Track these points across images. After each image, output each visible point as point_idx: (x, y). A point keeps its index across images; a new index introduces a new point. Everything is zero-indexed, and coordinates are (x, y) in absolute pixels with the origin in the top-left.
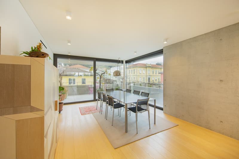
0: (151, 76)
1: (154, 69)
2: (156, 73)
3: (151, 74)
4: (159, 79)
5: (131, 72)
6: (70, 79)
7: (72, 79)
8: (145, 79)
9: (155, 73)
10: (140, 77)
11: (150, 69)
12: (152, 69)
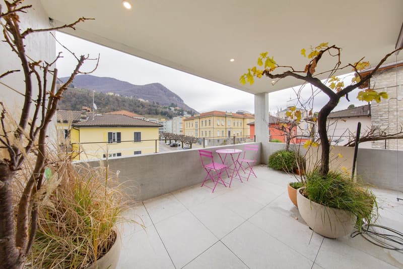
0: (232, 128)
1: (236, 119)
2: (238, 125)
3: (232, 126)
4: (241, 133)
5: (204, 123)
6: (110, 134)
7: (114, 134)
8: (225, 132)
9: (236, 125)
10: (218, 130)
11: (231, 119)
12: (233, 119)
